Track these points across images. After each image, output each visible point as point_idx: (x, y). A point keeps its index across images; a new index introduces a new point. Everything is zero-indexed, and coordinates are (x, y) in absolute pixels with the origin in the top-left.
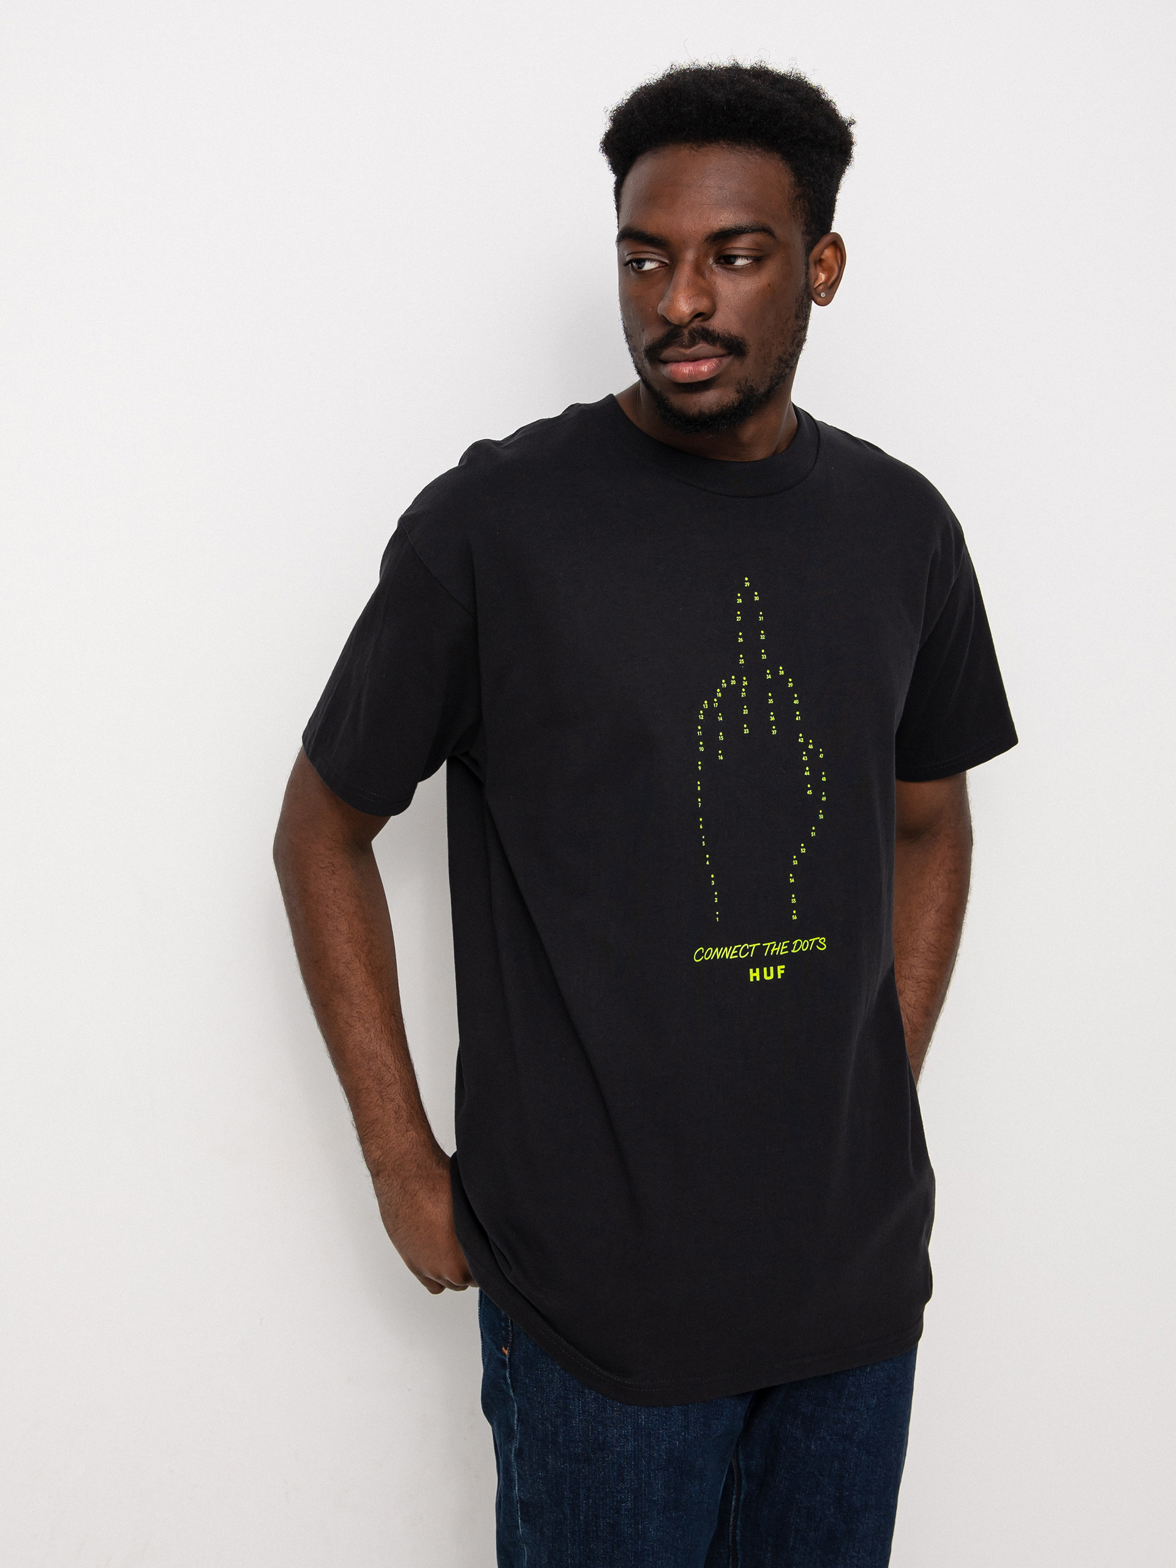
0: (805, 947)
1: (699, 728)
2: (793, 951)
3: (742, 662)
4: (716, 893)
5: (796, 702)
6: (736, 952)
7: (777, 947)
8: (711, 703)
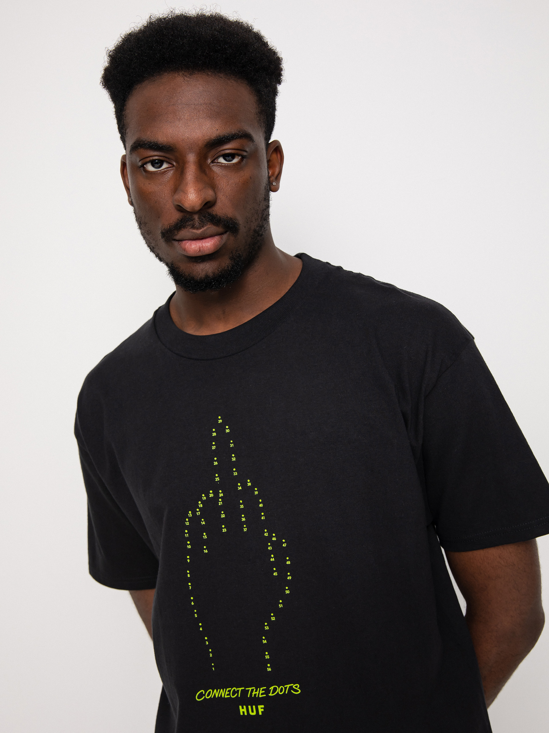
0: (281, 692)
1: (186, 531)
3: (217, 479)
4: (210, 650)
7: (256, 691)
8: (194, 513)
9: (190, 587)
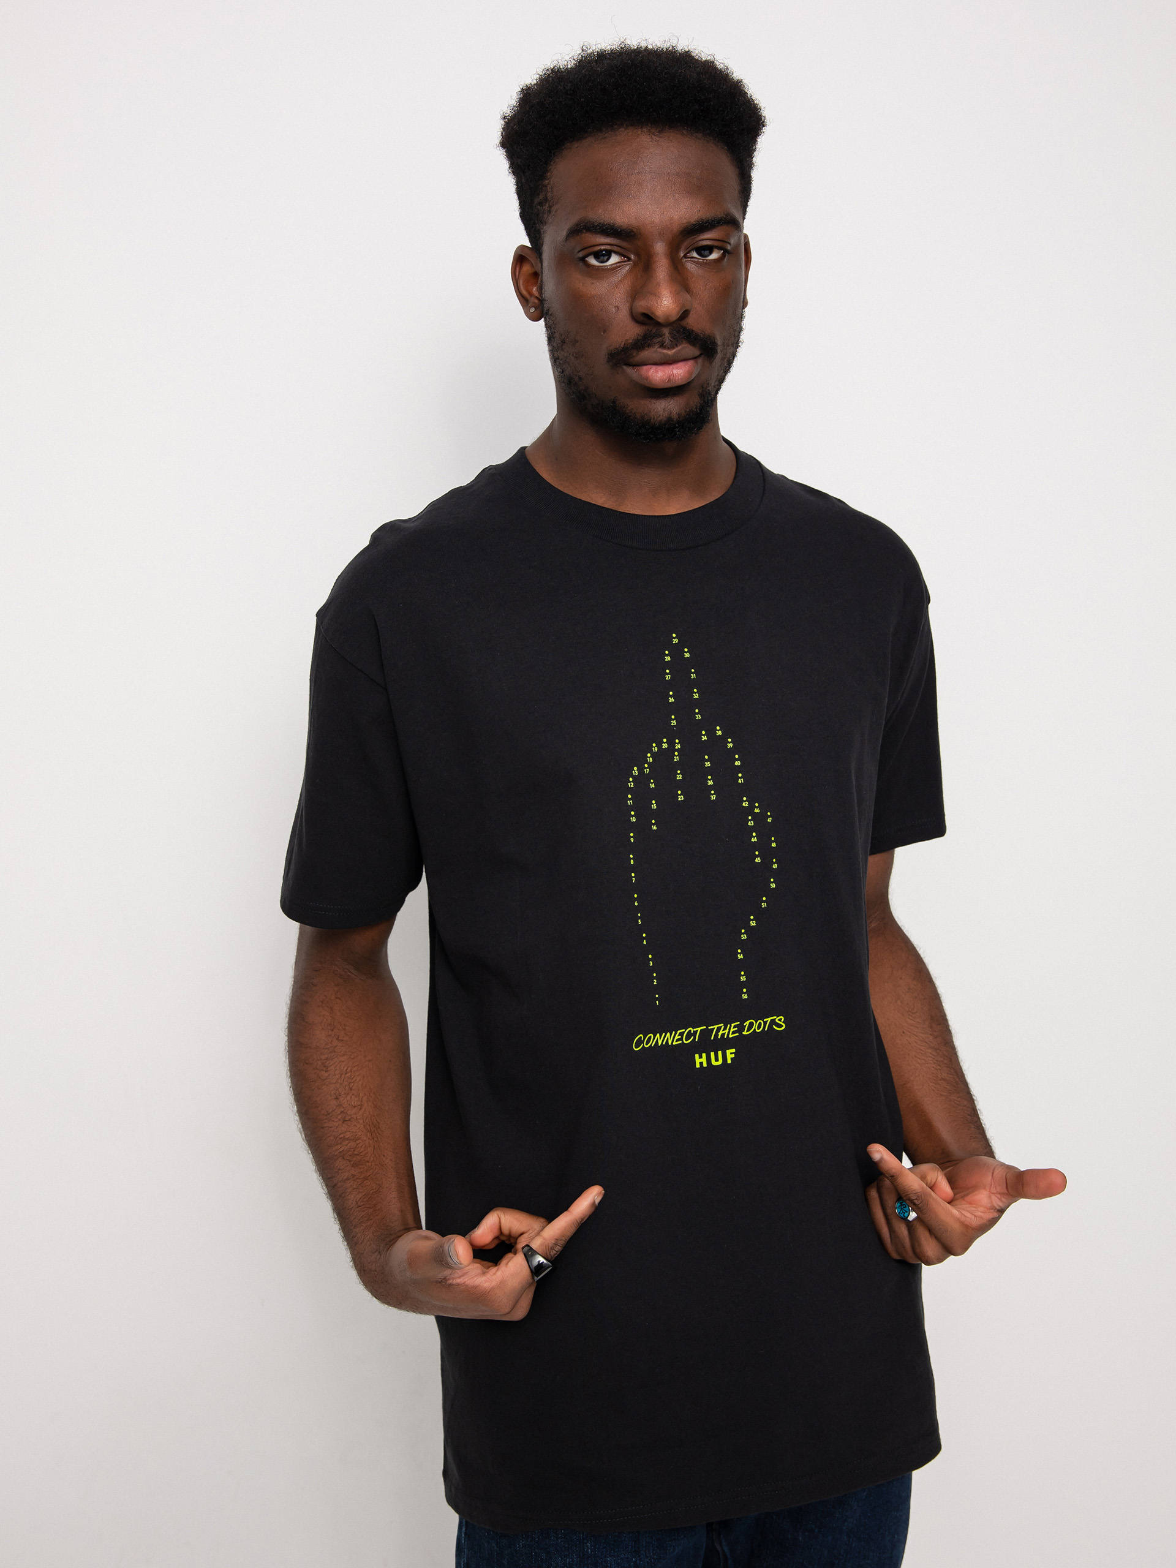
1: (630, 796)
2: (745, 1033)
3: (674, 723)
4: (655, 975)
5: (737, 763)
8: (641, 769)
9: (634, 879)
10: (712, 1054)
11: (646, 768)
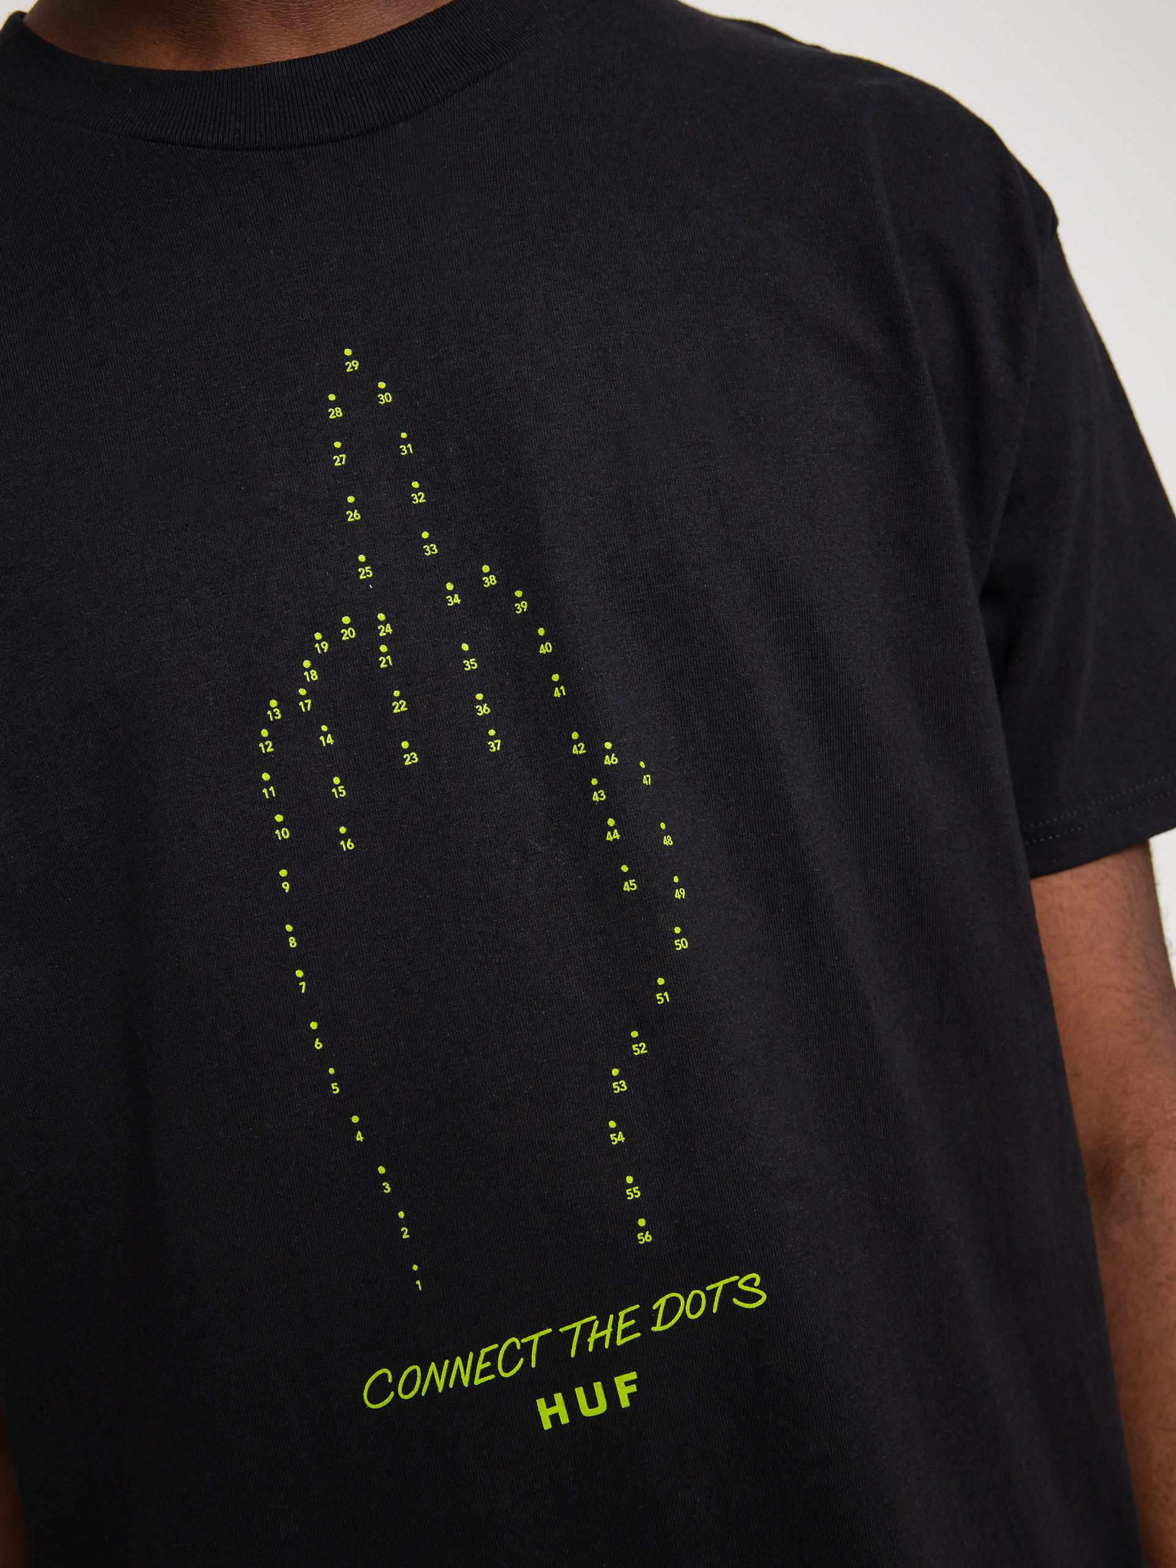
0: (694, 1310)
1: (266, 777)
2: (658, 1328)
3: (366, 573)
4: (401, 1215)
5: (545, 649)
6: (488, 1364)
7: (602, 1327)
8: (289, 703)
10: (580, 1392)
11: (303, 698)
